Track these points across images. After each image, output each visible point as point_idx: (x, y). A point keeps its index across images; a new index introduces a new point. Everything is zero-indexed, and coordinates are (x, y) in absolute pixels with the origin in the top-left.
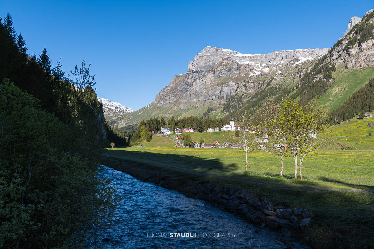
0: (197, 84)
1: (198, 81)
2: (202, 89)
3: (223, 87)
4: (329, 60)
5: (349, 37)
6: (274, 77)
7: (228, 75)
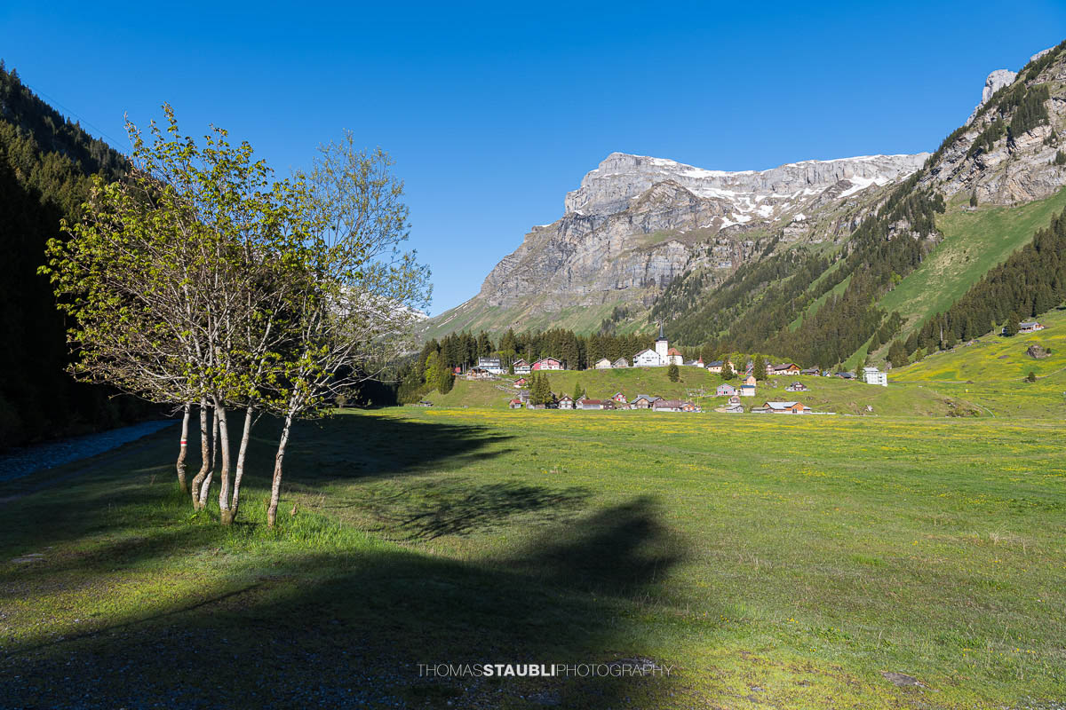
0: (586, 250)
1: (589, 241)
2: (600, 261)
3: (653, 256)
4: (928, 183)
5: (981, 121)
6: (786, 230)
7: (667, 225)
